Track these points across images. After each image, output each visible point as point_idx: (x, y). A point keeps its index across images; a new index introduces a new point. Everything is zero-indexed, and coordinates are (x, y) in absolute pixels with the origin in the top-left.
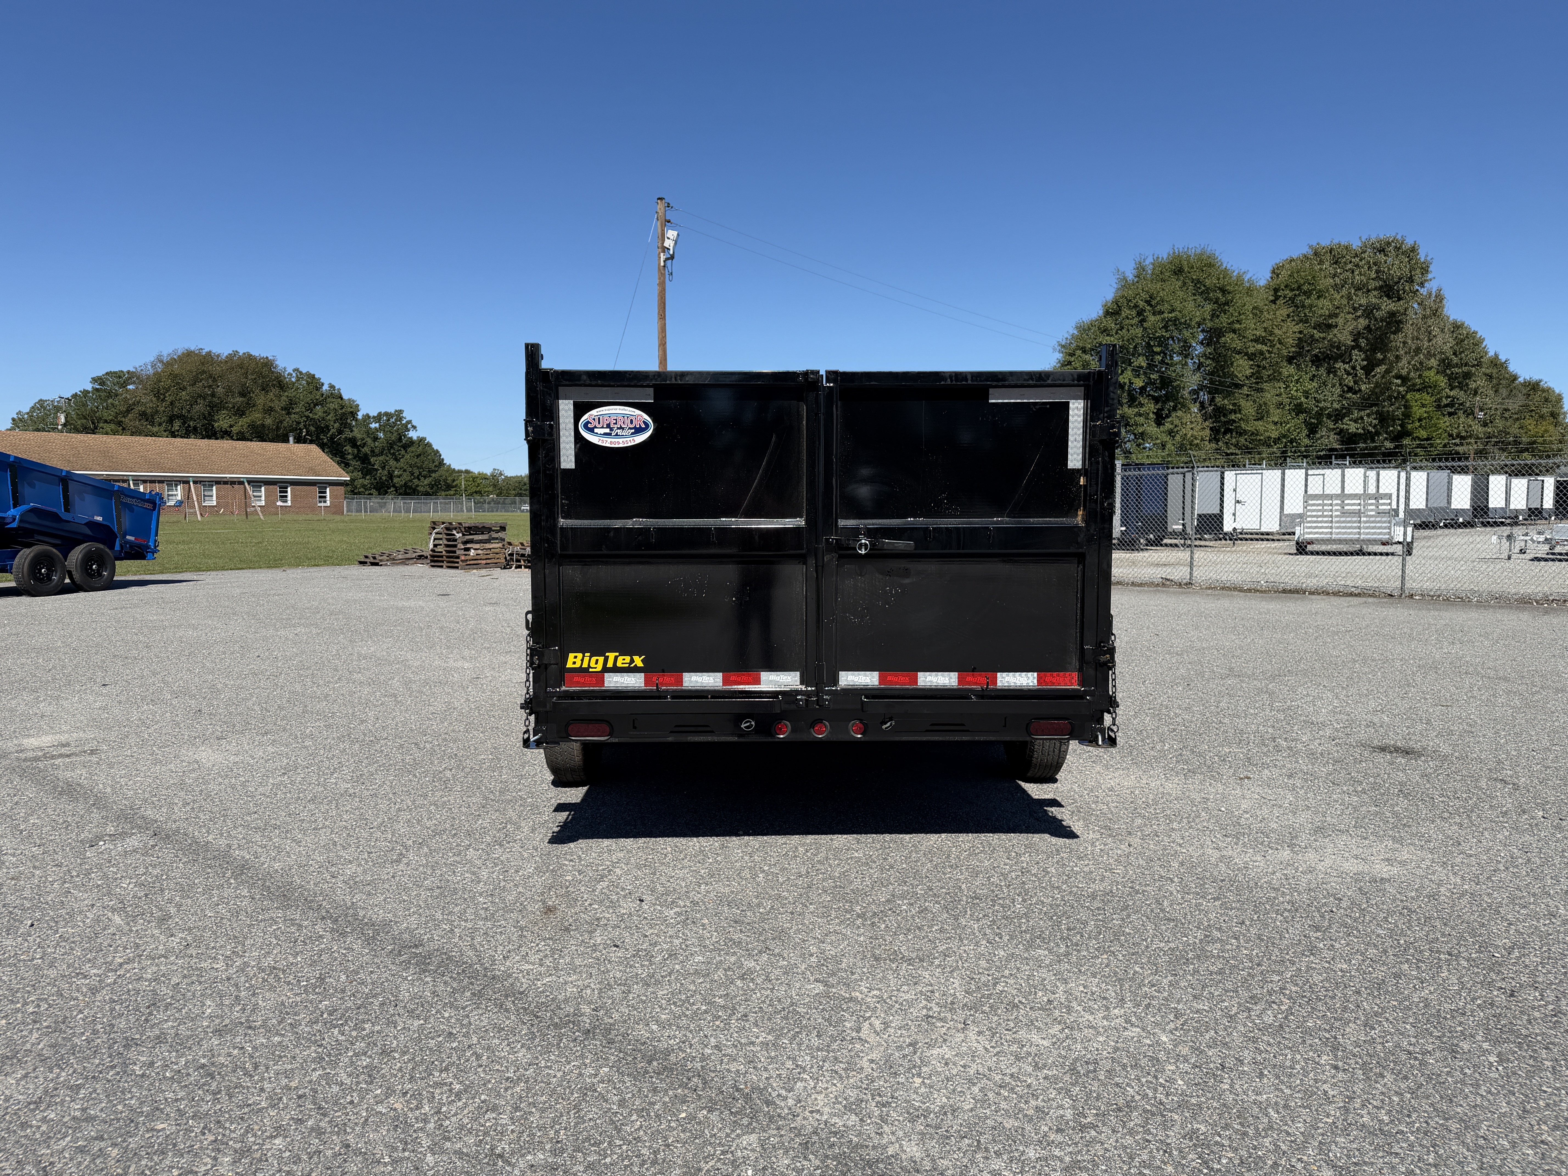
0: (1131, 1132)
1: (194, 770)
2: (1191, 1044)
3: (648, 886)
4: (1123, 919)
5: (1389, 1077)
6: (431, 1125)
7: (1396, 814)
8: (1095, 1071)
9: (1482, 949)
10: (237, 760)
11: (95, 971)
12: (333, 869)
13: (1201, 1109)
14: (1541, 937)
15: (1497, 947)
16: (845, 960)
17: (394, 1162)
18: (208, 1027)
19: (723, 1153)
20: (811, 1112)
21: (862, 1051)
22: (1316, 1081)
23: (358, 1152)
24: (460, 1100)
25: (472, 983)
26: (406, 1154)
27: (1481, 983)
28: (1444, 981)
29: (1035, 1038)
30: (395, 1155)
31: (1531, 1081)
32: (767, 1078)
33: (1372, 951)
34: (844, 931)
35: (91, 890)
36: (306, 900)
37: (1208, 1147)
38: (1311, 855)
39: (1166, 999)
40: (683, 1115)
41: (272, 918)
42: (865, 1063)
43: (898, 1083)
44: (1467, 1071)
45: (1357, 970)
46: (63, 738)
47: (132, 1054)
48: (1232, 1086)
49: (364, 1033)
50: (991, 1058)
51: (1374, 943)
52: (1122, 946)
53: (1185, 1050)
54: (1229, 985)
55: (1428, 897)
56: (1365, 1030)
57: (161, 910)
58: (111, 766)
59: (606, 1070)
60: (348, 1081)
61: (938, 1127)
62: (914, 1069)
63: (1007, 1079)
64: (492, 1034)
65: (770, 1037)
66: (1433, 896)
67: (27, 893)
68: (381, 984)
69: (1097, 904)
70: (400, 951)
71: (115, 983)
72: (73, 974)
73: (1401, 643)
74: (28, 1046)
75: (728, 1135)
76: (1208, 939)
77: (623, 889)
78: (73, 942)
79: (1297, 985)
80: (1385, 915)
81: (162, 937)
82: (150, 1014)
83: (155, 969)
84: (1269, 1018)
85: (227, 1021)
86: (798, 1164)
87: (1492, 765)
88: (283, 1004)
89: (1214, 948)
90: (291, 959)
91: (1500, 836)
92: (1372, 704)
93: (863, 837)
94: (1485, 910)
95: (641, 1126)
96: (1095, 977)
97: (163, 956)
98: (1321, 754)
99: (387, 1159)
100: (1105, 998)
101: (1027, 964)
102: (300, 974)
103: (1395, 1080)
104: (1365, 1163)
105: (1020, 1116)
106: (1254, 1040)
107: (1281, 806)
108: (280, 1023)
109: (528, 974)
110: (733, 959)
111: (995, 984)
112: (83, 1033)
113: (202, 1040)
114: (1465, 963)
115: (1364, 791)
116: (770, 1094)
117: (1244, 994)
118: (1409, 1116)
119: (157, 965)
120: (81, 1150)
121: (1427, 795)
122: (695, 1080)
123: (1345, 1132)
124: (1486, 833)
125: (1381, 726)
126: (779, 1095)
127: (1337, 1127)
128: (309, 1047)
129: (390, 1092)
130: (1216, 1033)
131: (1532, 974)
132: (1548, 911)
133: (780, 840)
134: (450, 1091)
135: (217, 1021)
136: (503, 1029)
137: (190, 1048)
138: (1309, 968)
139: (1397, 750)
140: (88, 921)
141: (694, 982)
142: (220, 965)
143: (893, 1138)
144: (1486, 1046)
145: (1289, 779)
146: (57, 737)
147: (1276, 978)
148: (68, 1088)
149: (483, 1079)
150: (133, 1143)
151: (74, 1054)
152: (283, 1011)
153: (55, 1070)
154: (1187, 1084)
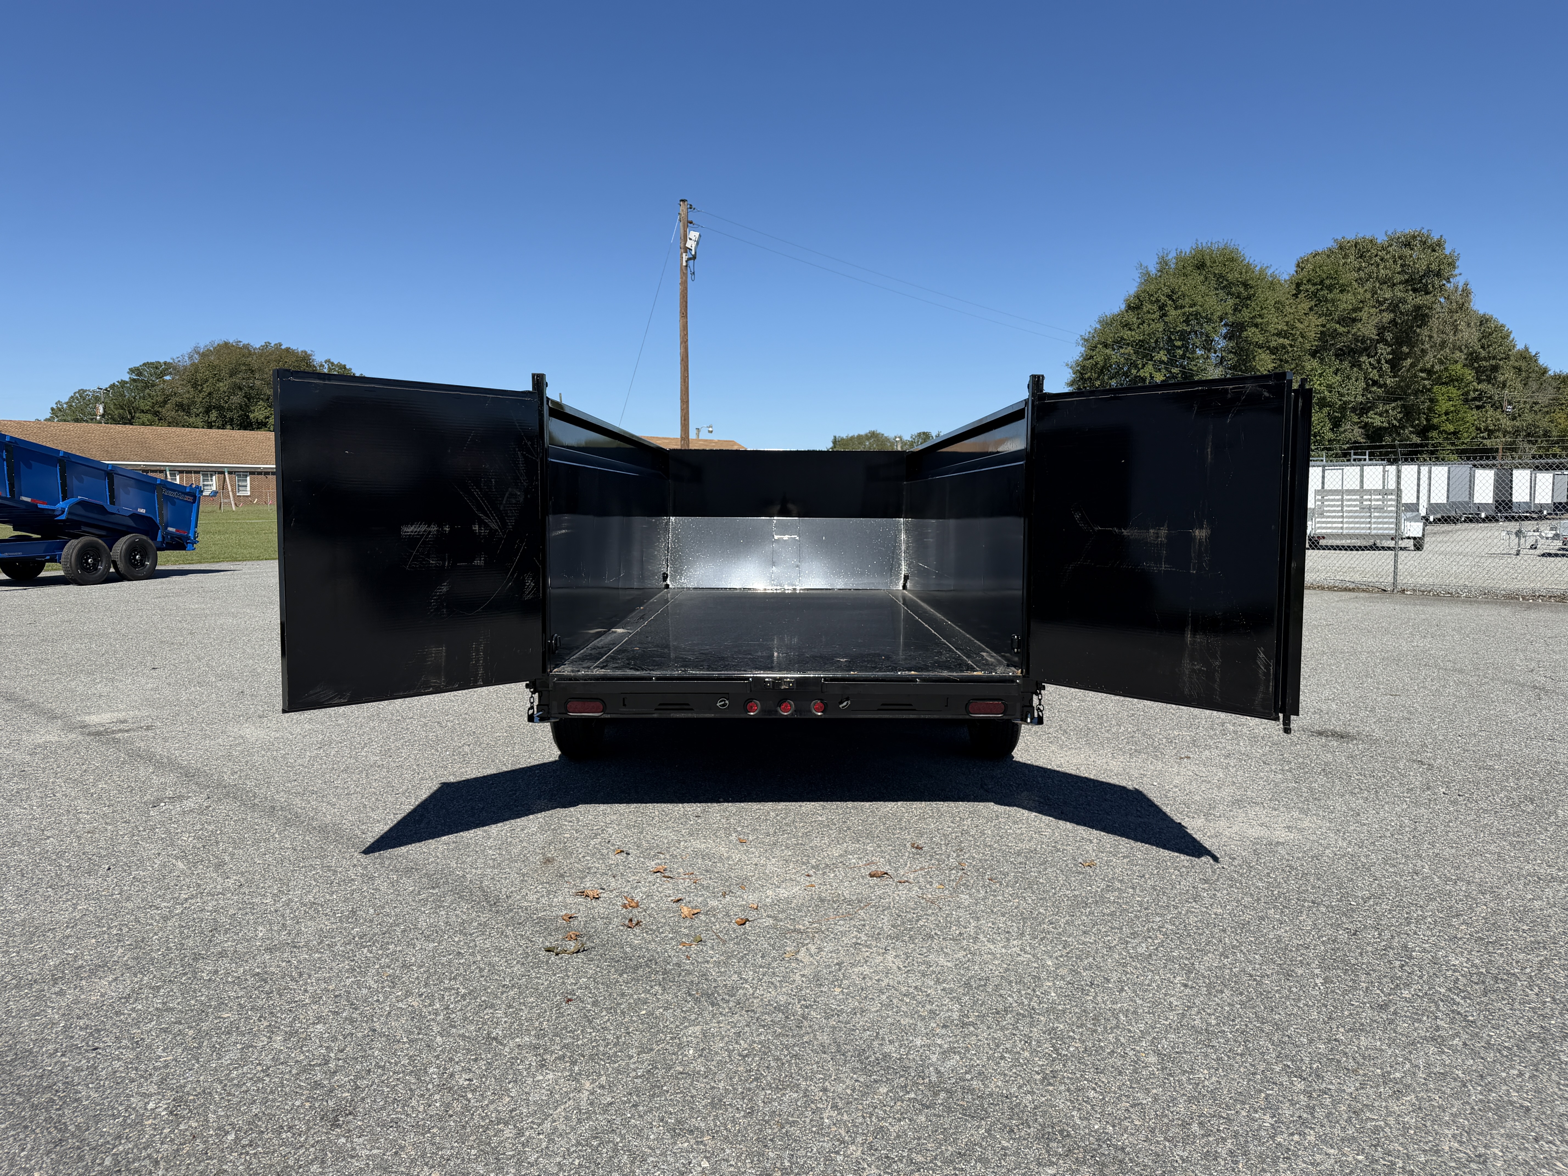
0: (1003, 1029)
1: (240, 744)
2: (1071, 967)
3: (635, 843)
4: (1040, 872)
5: (1227, 993)
6: (441, 1017)
7: (1311, 789)
8: (985, 985)
9: (1343, 899)
10: (278, 735)
11: (165, 904)
12: (364, 827)
13: (1064, 1013)
14: (1398, 889)
15: (1357, 897)
16: (795, 901)
17: (411, 1041)
18: (261, 946)
19: (672, 1038)
20: (747, 1011)
21: (797, 968)
22: (1166, 995)
23: (382, 1035)
24: (464, 1000)
25: (479, 916)
26: (421, 1036)
27: (1331, 925)
28: (1300, 922)
29: (942, 960)
30: (412, 1037)
31: (1344, 998)
32: (715, 987)
33: (1247, 900)
34: (798, 879)
35: (156, 842)
36: (340, 851)
37: (1062, 1040)
38: (1223, 823)
39: (1060, 934)
40: (644, 1012)
41: (311, 865)
42: (797, 977)
43: (822, 992)
44: (1294, 990)
45: (1230, 914)
46: (121, 716)
47: (200, 964)
48: (1094, 998)
49: (388, 952)
50: (902, 974)
52: (1033, 893)
53: (1063, 971)
54: (1116, 924)
55: (1312, 857)
56: (1220, 959)
57: (217, 858)
58: (165, 740)
59: (585, 980)
60: (375, 986)
61: (847, 1023)
62: (836, 981)
63: (911, 990)
64: (493, 954)
65: (722, 958)
66: (1317, 857)
67: (102, 844)
68: (403, 916)
69: (1020, 859)
70: (419, 892)
71: (182, 913)
72: (147, 906)
73: (1375, 637)
74: (116, 958)
75: (677, 1026)
76: (1109, 888)
77: (613, 845)
78: (145, 882)
79: (1174, 924)
81: (219, 879)
82: (213, 936)
83: (215, 903)
84: (1141, 949)
85: (276, 942)
86: (731, 1047)
87: (1416, 748)
88: (321, 930)
89: (1112, 896)
90: (328, 897)
91: (1398, 809)
92: (1327, 693)
93: (827, 804)
94: (1358, 868)
95: (609, 1020)
96: (1004, 916)
97: (221, 893)
98: (1263, 738)
99: (405, 1040)
100: (1008, 932)
101: (949, 905)
102: (335, 908)
103: (1232, 995)
104: (1185, 1052)
105: (916, 1016)
106: (1125, 965)
107: (1210, 782)
108: (319, 944)
109: (526, 909)
110: (700, 900)
111: (917, 921)
112: (159, 950)
113: (256, 955)
114: (1324, 910)
115: (1290, 771)
116: (716, 998)
118: (1233, 1021)
119: (216, 900)
120: (165, 1031)
121: (1346, 774)
122: (657, 988)
123: (1177, 1031)
124: (1387, 806)
125: (1327, 713)
126: (723, 999)
127: (1171, 1028)
128: (343, 962)
129: (409, 993)
130: (1094, 959)
131: (1379, 918)
133: (755, 806)
134: (457, 993)
135: (268, 942)
136: (503, 950)
137: (247, 961)
139: (1334, 734)
140: (156, 866)
141: (665, 916)
142: (269, 901)
143: (809, 1030)
144: (1317, 971)
145: (1225, 758)
146: (116, 714)
147: (1158, 919)
148: (150, 988)
149: (484, 986)
150: (204, 1026)
151: (153, 964)
152: (322, 935)
153: (139, 975)
154: (1058, 996)
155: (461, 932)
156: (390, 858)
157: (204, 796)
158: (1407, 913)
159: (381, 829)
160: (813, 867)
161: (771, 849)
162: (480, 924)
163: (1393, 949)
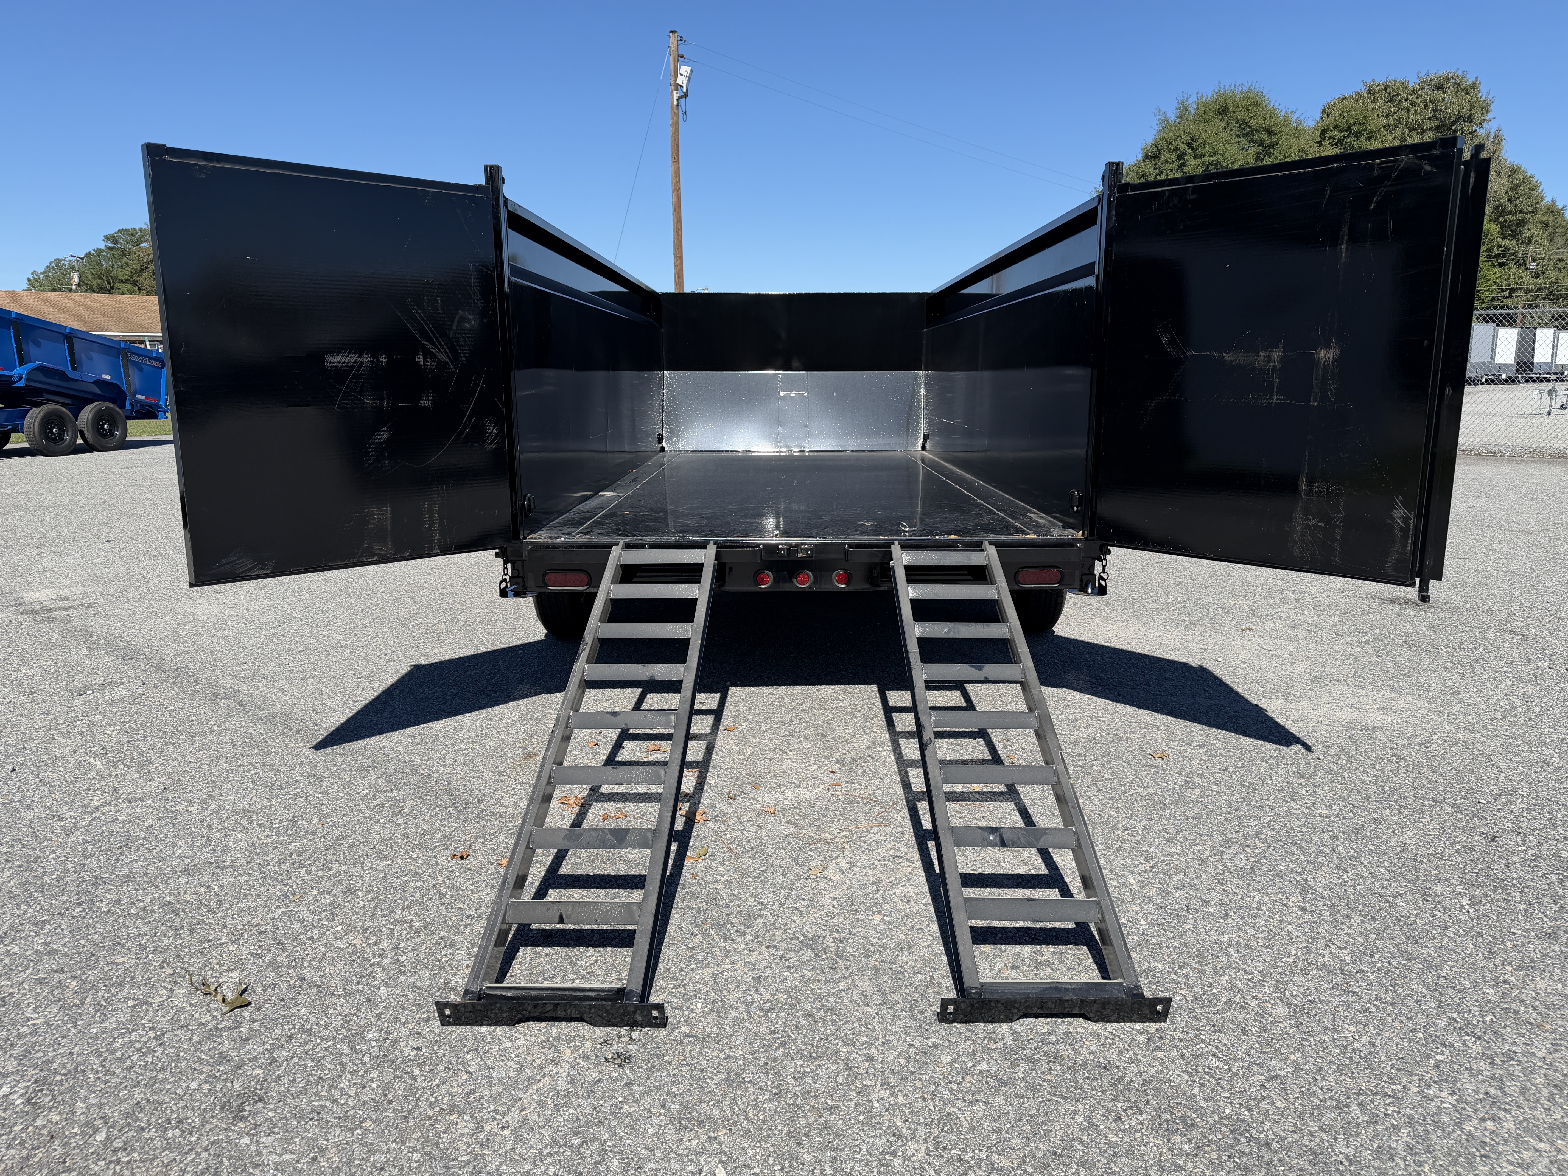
1: (188, 622)
2: (1159, 886)
4: (1103, 765)
5: (1356, 918)
6: (388, 960)
7: (1397, 665)
9: (1469, 795)
10: (233, 612)
11: (72, 814)
12: (317, 717)
13: (1161, 948)
14: (1530, 783)
15: (1484, 793)
16: (819, 803)
17: (348, 994)
18: (177, 866)
19: (675, 987)
20: (768, 947)
21: (825, 889)
22: (1281, 922)
23: (313, 985)
24: (418, 936)
25: (443, 826)
26: (360, 987)
27: (1463, 829)
28: (1425, 826)
30: (349, 988)
31: (1501, 924)
32: (727, 915)
33: (1355, 797)
34: (821, 776)
35: (75, 737)
36: (286, 746)
38: (1305, 704)
39: (1138, 843)
41: (251, 763)
42: (827, 900)
43: (858, 920)
44: (1437, 913)
45: (1338, 815)
46: (62, 592)
47: (100, 891)
48: (1194, 926)
49: (331, 872)
51: (1358, 790)
52: (1099, 790)
53: (1151, 891)
54: (1204, 830)
55: (1420, 745)
56: (1338, 873)
57: (142, 755)
58: (107, 618)
60: (310, 918)
61: (892, 963)
62: (874, 906)
64: (458, 874)
65: (735, 876)
66: (1424, 744)
67: (12, 740)
68: (353, 826)
69: (1077, 750)
70: (374, 795)
71: (90, 824)
72: (49, 817)
75: (680, 971)
76: (1188, 784)
78: (53, 786)
79: (1274, 829)
80: (1373, 762)
81: (140, 781)
82: (122, 854)
83: (130, 811)
84: (1240, 862)
85: (197, 861)
86: (749, 998)
87: (1503, 616)
88: (253, 845)
89: (1193, 794)
90: (265, 802)
91: (1502, 686)
94: (1476, 758)
95: (596, 962)
97: (140, 799)
98: (1329, 606)
99: (340, 992)
102: (273, 817)
103: (1362, 921)
104: (1321, 1001)
106: (1224, 883)
107: (1280, 657)
108: (248, 863)
110: (706, 803)
112: (53, 872)
113: (169, 878)
114: (1449, 810)
115: (1367, 642)
116: (729, 930)
117: (1218, 838)
118: (1372, 956)
119: (133, 808)
120: (41, 982)
121: (1432, 646)
123: (1305, 971)
124: (1488, 683)
126: (737, 931)
127: (1296, 966)
128: (275, 886)
129: (350, 928)
130: (1185, 875)
131: (1517, 820)
132: (1542, 759)
133: (766, 690)
134: (410, 928)
135: (187, 861)
137: (157, 886)
138: (1287, 813)
140: (70, 766)
142: (195, 808)
143: (847, 973)
144: (1459, 889)
145: (1292, 630)
146: (57, 591)
147: (1253, 823)
148: (33, 924)
149: (444, 916)
150: (92, 975)
151: (42, 892)
152: (252, 851)
153: (24, 907)
154: (1150, 924)
155: (421, 846)
156: (343, 754)
157: (139, 682)
158: (1549, 813)
159: (338, 718)
160: (837, 762)
161: (787, 741)
162: (444, 836)
163: (1545, 859)
